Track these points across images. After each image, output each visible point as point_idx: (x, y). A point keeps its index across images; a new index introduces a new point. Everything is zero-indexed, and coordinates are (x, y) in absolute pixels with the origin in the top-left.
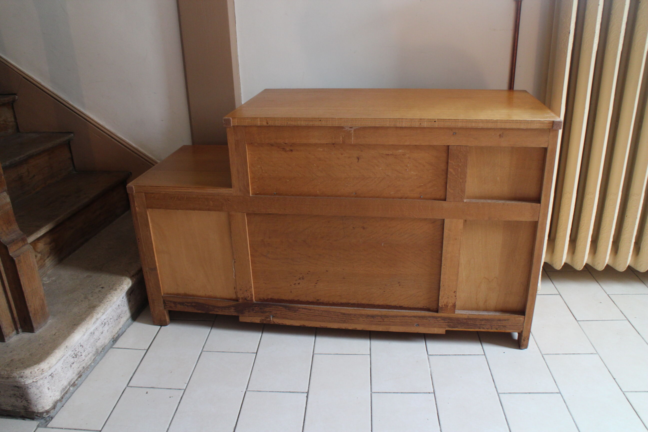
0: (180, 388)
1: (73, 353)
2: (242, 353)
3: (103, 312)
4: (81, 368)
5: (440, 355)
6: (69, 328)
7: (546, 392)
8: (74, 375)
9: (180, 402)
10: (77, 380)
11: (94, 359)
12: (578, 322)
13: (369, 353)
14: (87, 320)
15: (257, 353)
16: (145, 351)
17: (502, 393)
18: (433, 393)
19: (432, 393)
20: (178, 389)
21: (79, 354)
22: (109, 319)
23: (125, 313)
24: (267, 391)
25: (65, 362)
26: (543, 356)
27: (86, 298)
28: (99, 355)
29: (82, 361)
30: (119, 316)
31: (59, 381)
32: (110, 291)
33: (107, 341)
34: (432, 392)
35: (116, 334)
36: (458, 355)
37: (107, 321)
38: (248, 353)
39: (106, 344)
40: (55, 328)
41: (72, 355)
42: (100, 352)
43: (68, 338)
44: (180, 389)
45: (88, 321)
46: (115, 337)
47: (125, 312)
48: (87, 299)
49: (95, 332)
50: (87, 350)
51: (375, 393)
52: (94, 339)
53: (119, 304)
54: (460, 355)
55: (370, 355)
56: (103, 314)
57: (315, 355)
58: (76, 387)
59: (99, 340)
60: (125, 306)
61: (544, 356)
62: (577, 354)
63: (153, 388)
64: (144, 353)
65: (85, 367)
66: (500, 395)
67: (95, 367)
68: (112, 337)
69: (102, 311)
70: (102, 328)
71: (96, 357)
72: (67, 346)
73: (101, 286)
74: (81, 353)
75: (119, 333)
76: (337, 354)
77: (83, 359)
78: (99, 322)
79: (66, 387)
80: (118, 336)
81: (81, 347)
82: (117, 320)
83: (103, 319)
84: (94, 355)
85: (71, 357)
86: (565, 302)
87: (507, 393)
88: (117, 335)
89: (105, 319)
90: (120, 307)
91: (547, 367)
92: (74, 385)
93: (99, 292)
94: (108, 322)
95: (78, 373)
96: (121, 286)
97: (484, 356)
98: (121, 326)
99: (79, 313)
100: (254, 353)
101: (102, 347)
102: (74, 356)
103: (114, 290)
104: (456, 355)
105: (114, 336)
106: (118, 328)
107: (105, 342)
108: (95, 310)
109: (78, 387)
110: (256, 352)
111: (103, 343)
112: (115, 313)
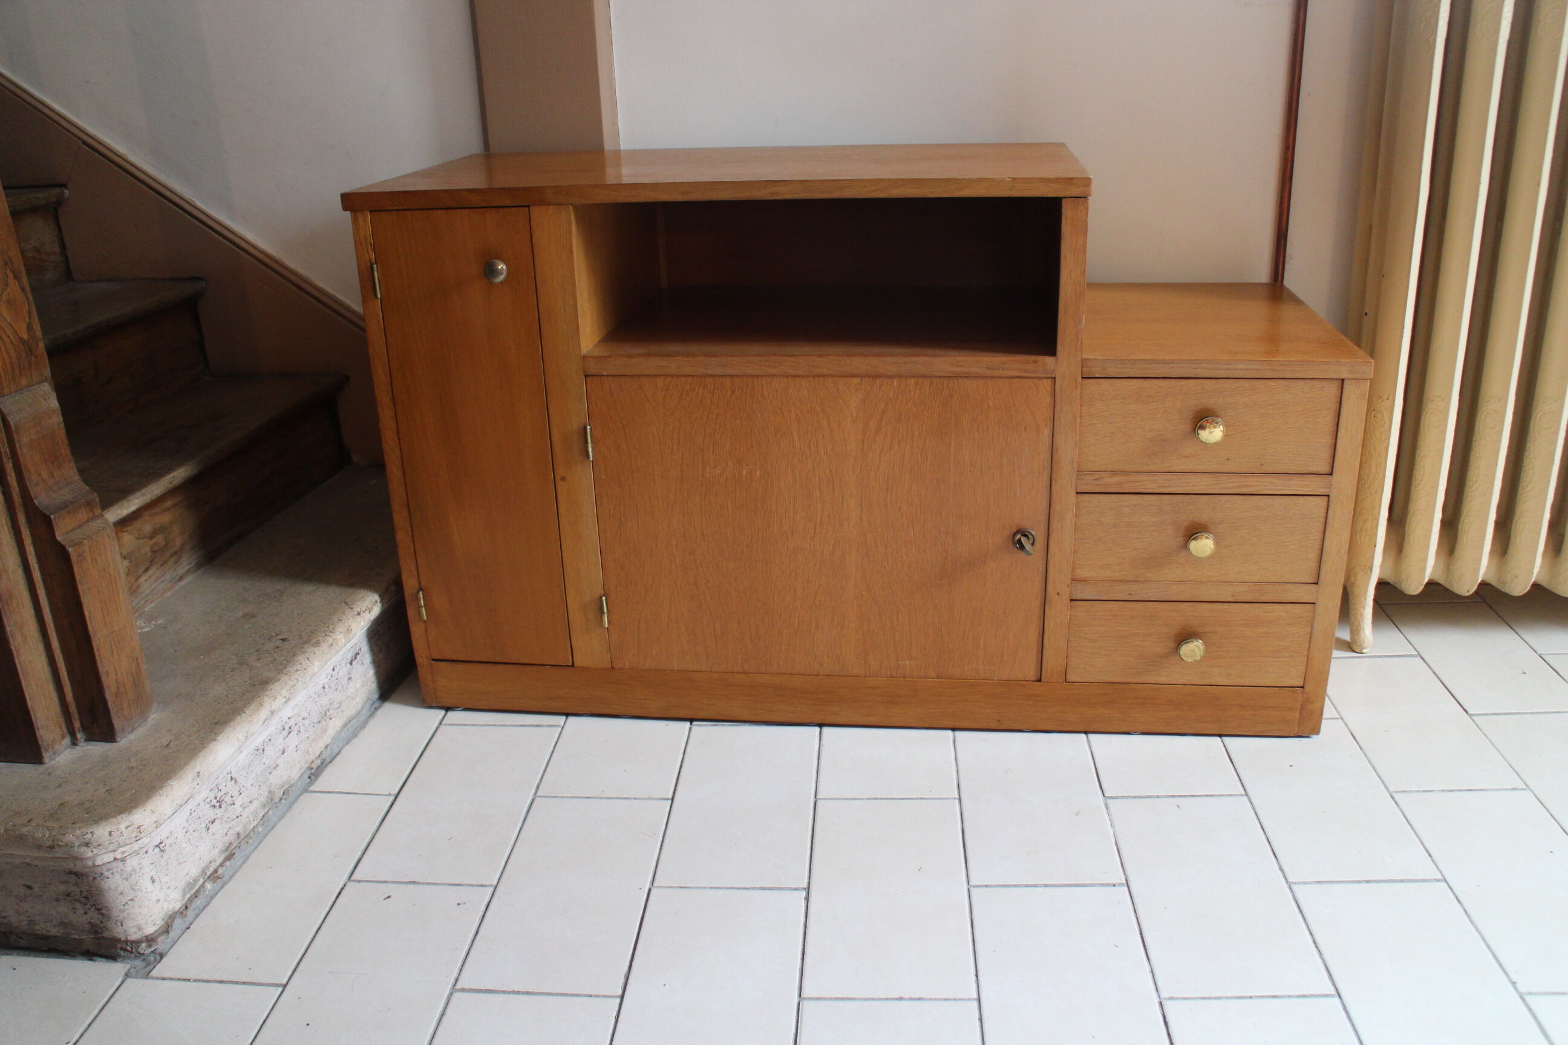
0: (484, 883)
1: (212, 795)
2: (635, 799)
3: (287, 698)
4: (231, 837)
5: (1135, 797)
6: (204, 731)
7: (1408, 879)
8: (216, 851)
9: (484, 916)
10: (221, 865)
11: (263, 816)
12: (1471, 718)
13: (957, 796)
14: (247, 712)
15: (673, 799)
16: (392, 798)
17: (1299, 883)
18: (1125, 885)
19: (1121, 885)
20: (477, 886)
21: (228, 799)
22: (300, 718)
23: (339, 707)
24: (704, 888)
25: (192, 815)
26: (1392, 797)
27: (242, 663)
28: (277, 807)
29: (235, 817)
30: (324, 714)
31: (180, 864)
32: (302, 648)
33: (295, 774)
34: (1123, 884)
35: (317, 758)
36: (1180, 796)
37: (296, 724)
38: (650, 798)
39: (292, 781)
40: (169, 731)
41: (211, 801)
42: (277, 800)
43: (202, 754)
44: (482, 886)
45: (251, 716)
46: (314, 766)
47: (338, 705)
48: (247, 664)
49: (267, 749)
50: (248, 792)
51: (977, 886)
52: (264, 766)
53: (323, 684)
54: (1186, 796)
55: (960, 800)
56: (286, 702)
57: (819, 803)
58: (220, 882)
59: (275, 768)
60: (338, 690)
61: (1395, 795)
62: (1478, 790)
63: (414, 883)
64: (389, 803)
65: (242, 836)
66: (1294, 887)
67: (266, 835)
68: (308, 766)
69: (284, 692)
70: (284, 739)
71: (269, 811)
72: (199, 773)
73: (280, 637)
74: (232, 797)
75: (324, 758)
76: (876, 799)
77: (238, 813)
78: (274, 725)
79: (196, 881)
80: (322, 763)
81: (233, 782)
82: (319, 722)
83: (287, 718)
84: (264, 806)
85: (208, 806)
86: (1434, 673)
87: (1310, 883)
88: (319, 762)
89: (289, 718)
90: (326, 690)
91: (1405, 820)
92: (214, 877)
93: (276, 650)
94: (297, 727)
95: (224, 848)
96: (329, 636)
97: (1245, 798)
98: (330, 740)
99: (227, 696)
100: (668, 799)
101: (283, 787)
102: (214, 802)
103: (312, 645)
104: (1174, 796)
105: (312, 762)
106: (321, 745)
107: (290, 777)
108: (267, 690)
109: (225, 884)
110: (670, 796)
111: (285, 778)
112: (314, 704)
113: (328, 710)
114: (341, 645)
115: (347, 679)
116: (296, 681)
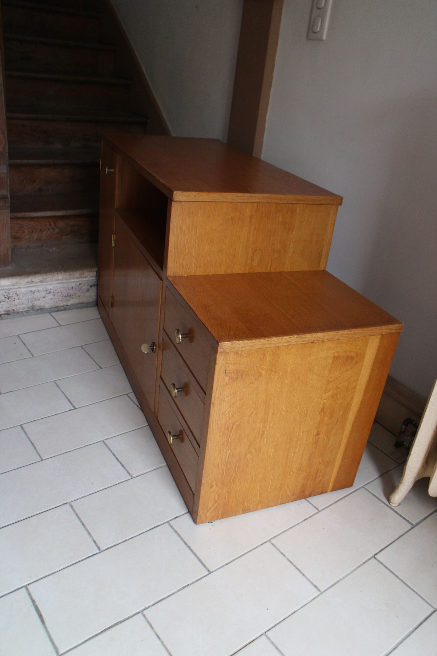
1: (6, 294)
2: (95, 363)
3: (41, 280)
4: (10, 309)
9: (19, 361)
10: (3, 314)
11: (27, 310)
12: (372, 558)
16: (60, 326)
20: (32, 354)
21: (13, 298)
24: (61, 390)
28: (35, 311)
29: (14, 305)
30: (69, 295)
33: (47, 306)
35: (62, 307)
38: (98, 364)
39: (45, 307)
40: (3, 271)
42: (36, 309)
45: (23, 278)
48: (45, 268)
49: (36, 293)
50: (22, 300)
52: (33, 297)
59: (38, 300)
60: (80, 292)
63: (25, 344)
64: (57, 326)
65: (15, 311)
67: (26, 316)
68: (55, 306)
69: (40, 278)
70: (46, 294)
73: (64, 266)
74: (15, 299)
75: (65, 308)
77: (16, 304)
81: (16, 295)
82: (66, 296)
84: (29, 308)
85: (2, 295)
93: (57, 268)
94: (54, 293)
98: (70, 304)
101: (40, 307)
105: (58, 307)
106: (64, 303)
111: (42, 305)
112: (66, 291)
113: (72, 295)
114: (76, 276)
115: (86, 290)
116: (47, 277)
